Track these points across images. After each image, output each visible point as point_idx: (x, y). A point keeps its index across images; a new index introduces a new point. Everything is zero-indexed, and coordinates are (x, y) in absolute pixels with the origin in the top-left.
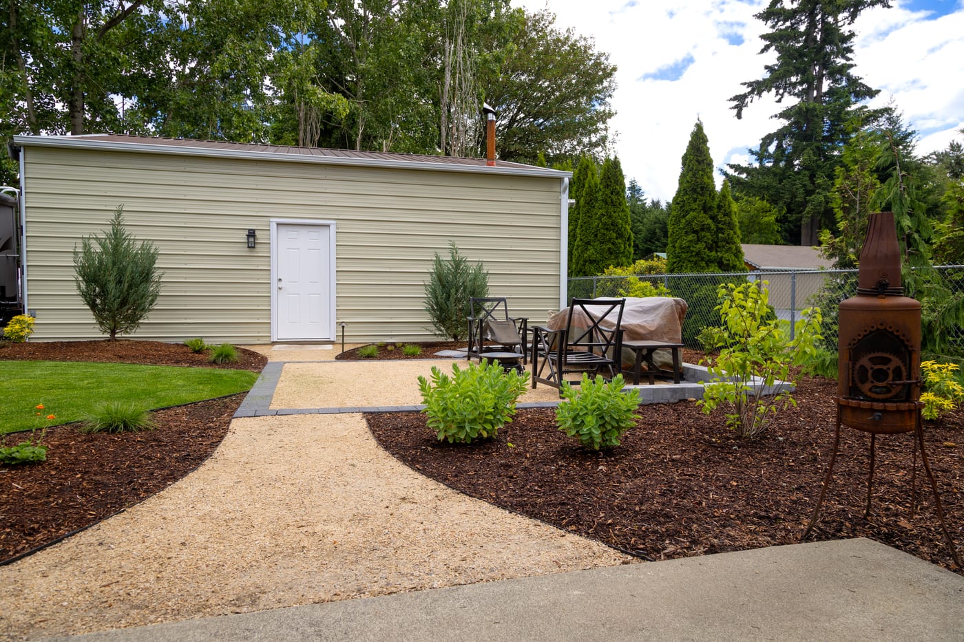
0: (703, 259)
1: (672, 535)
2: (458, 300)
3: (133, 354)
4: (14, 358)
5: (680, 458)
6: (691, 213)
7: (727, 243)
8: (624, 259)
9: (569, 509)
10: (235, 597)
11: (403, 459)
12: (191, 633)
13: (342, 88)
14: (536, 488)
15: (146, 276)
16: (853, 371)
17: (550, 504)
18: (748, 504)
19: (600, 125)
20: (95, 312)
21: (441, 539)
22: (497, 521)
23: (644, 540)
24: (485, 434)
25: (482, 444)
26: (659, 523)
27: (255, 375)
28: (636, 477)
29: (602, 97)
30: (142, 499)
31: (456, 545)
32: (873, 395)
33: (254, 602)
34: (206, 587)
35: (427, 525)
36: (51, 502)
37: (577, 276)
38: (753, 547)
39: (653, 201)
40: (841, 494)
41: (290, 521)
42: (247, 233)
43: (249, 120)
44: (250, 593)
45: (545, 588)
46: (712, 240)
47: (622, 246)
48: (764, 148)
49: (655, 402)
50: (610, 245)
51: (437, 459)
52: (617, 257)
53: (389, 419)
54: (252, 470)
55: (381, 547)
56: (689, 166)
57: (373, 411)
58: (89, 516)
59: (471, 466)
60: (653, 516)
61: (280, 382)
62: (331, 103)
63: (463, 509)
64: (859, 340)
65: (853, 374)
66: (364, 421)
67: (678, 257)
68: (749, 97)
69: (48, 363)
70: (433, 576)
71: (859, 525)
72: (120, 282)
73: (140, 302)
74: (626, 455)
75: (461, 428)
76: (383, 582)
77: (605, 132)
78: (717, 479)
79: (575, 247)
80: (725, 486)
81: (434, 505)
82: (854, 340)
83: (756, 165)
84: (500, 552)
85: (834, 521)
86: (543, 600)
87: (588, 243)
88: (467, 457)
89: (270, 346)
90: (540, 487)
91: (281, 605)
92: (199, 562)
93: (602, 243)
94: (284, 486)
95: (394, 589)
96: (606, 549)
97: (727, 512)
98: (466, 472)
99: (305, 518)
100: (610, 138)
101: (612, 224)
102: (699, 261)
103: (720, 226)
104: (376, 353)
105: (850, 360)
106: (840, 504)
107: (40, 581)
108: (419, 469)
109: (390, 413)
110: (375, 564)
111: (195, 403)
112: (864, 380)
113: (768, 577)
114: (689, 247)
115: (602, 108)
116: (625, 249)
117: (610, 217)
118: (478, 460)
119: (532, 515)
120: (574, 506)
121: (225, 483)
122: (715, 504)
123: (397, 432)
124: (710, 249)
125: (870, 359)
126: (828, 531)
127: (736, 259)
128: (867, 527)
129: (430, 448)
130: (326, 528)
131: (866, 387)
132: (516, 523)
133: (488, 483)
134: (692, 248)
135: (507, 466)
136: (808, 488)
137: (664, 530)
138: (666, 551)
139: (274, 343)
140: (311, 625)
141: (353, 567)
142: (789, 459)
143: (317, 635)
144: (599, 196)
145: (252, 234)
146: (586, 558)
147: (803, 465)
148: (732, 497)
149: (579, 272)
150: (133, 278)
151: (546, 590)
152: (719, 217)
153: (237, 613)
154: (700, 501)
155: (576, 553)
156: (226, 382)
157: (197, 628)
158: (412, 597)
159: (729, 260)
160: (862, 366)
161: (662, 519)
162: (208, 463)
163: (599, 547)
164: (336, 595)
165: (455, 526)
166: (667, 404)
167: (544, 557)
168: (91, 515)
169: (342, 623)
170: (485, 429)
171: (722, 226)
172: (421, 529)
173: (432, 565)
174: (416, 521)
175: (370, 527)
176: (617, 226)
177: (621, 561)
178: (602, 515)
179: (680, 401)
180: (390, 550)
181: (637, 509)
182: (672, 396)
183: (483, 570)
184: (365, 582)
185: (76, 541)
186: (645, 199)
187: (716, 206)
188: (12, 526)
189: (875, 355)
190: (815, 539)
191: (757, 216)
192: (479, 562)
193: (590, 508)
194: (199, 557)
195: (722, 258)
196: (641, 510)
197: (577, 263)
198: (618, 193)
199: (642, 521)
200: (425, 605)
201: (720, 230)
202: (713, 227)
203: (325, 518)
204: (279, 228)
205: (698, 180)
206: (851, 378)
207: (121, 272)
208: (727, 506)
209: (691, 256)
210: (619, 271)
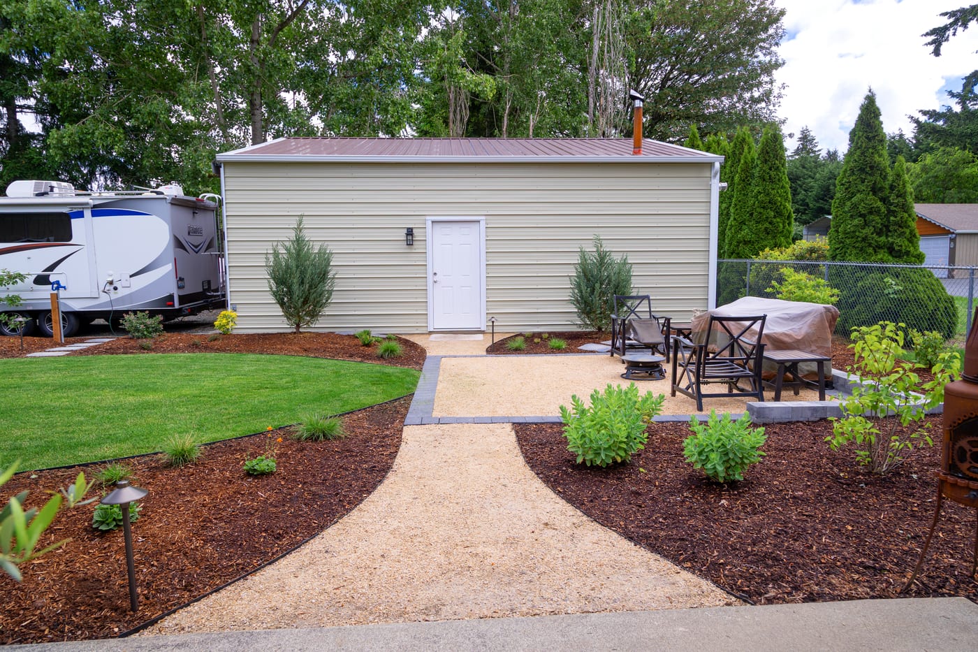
0: (870, 245)
1: (776, 579)
2: (603, 293)
3: (315, 347)
4: (224, 351)
5: (802, 496)
6: (858, 195)
7: (900, 226)
8: (782, 239)
9: (687, 545)
10: (424, 607)
11: (546, 480)
12: (398, 634)
13: (490, 63)
14: (661, 520)
15: (323, 276)
16: (953, 450)
17: (670, 539)
18: (858, 551)
19: (765, 78)
20: (283, 309)
21: (575, 568)
22: (623, 553)
23: (750, 582)
24: (619, 460)
25: (617, 468)
26: (768, 566)
27: (416, 373)
28: (755, 514)
29: (767, 46)
30: (349, 511)
31: (588, 575)
32: (971, 474)
33: (437, 612)
34: (403, 597)
35: (565, 553)
36: (286, 511)
37: (730, 257)
38: (851, 598)
39: (829, 152)
40: (956, 547)
41: (458, 541)
42: (405, 231)
43: (403, 108)
44: (434, 604)
45: (656, 623)
46: (882, 224)
47: (781, 225)
48: (967, 89)
49: (794, 420)
50: (767, 225)
51: (575, 482)
52: (774, 237)
53: (535, 431)
54: (424, 486)
55: (528, 572)
56: (857, 143)
57: (521, 421)
58: (314, 525)
59: (606, 490)
60: (762, 559)
61: (439, 382)
62: (479, 84)
63: (595, 539)
64: (959, 424)
65: (953, 453)
66: (513, 433)
67: (841, 242)
68: (951, 29)
69: (251, 356)
70: (568, 602)
71: (964, 583)
72: (302, 283)
73: (318, 299)
74: (749, 489)
75: (597, 454)
76: (529, 604)
77: (769, 86)
78: (834, 522)
79: (728, 227)
80: (839, 530)
81: (572, 532)
82: (955, 423)
83: (957, 109)
84: (623, 585)
85: (938, 577)
86: (653, 633)
87: (743, 223)
88: (602, 482)
89: (428, 336)
90: (665, 519)
91: (456, 617)
92: (396, 574)
93: (757, 222)
94: (451, 504)
95: (538, 612)
96: (714, 589)
97: (835, 559)
98: (600, 497)
99: (469, 538)
100: (776, 92)
101: (770, 202)
102: (865, 247)
103: (892, 208)
104: (524, 346)
105: (951, 440)
106: (952, 558)
107: (294, 580)
108: (560, 492)
109: (536, 424)
110: (523, 587)
111: (372, 407)
112: (963, 460)
113: (853, 630)
114: (854, 232)
115: (768, 58)
116: (784, 227)
117: (768, 194)
118: (612, 485)
119: (653, 548)
120: (692, 542)
121: (405, 498)
122: (825, 549)
123: (542, 448)
124: (879, 234)
125: (969, 442)
126: (930, 586)
127: (910, 245)
128: (971, 585)
129: (570, 470)
130: (486, 550)
131: (964, 466)
132: (640, 555)
133: (619, 511)
134: (857, 234)
135: (637, 494)
136: (924, 538)
137: (769, 574)
138: (767, 596)
139: (431, 333)
140: (479, 637)
141: (507, 588)
142: (914, 503)
143: (483, 645)
144: (756, 172)
145: (410, 232)
146: (695, 596)
147: (926, 511)
148: (843, 543)
149: (732, 254)
150: (312, 279)
151: (657, 624)
152: (890, 199)
153: (427, 621)
154: (811, 545)
155: (687, 590)
156: (394, 383)
157: (402, 630)
158: (551, 620)
159: (901, 246)
160: (961, 448)
161: (770, 562)
162: (391, 477)
163: (707, 585)
164: (495, 612)
165: (588, 556)
166: (807, 423)
167: (660, 593)
168: (315, 523)
169: (500, 637)
170: (618, 455)
171: (895, 209)
172: (560, 556)
173: (567, 592)
174: (556, 548)
175: (520, 551)
176: (775, 204)
177: (725, 602)
178: (716, 554)
179: (821, 419)
180: (535, 575)
181: (749, 549)
182: (812, 414)
183: (608, 601)
184: (516, 603)
185: (310, 548)
186: (820, 150)
187: (887, 187)
188: (266, 531)
189: (973, 439)
190: (914, 595)
191: (956, 169)
192: (605, 592)
193: (706, 545)
194: (395, 569)
195: (893, 243)
196: (752, 551)
197: (730, 244)
198: (777, 169)
199: (752, 562)
200: (561, 628)
201: (891, 212)
202: (883, 209)
203: (484, 539)
204: (434, 226)
205: (867, 159)
206: (950, 455)
207: (303, 273)
208: (837, 552)
209: (857, 242)
210: (776, 253)
